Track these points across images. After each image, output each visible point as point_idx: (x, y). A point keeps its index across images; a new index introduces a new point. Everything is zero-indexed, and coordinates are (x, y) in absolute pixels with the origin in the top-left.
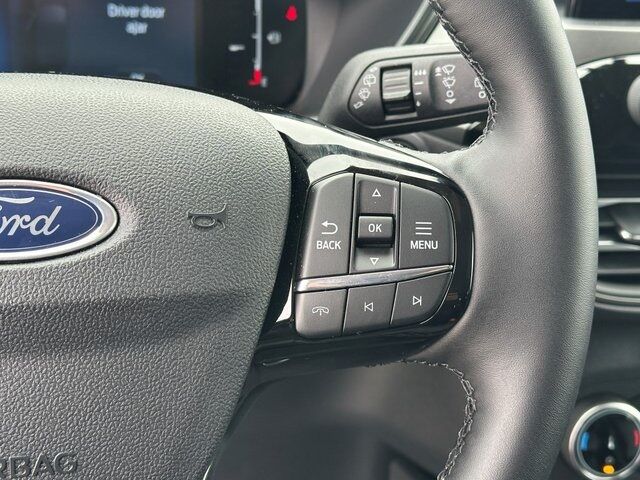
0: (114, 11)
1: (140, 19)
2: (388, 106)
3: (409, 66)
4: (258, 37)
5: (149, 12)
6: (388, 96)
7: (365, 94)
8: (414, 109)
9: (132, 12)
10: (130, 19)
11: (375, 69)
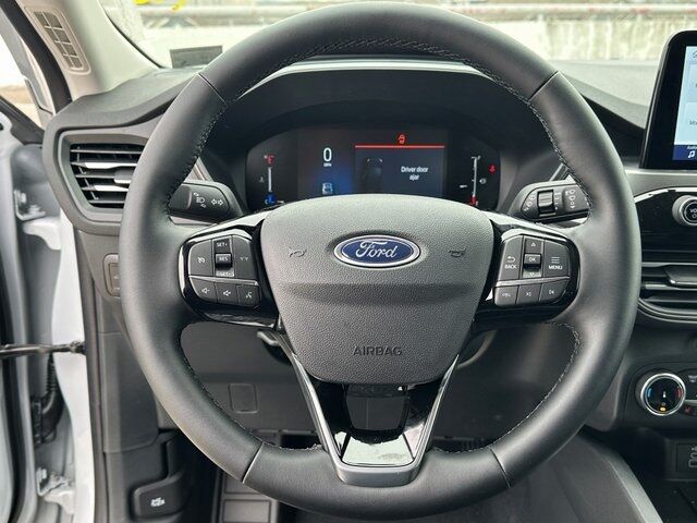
0: (404, 169)
1: (416, 173)
2: (541, 210)
3: (552, 191)
4: (475, 181)
5: (420, 170)
6: (540, 205)
7: (530, 204)
8: (554, 211)
9: (413, 170)
10: (411, 173)
11: (536, 192)
